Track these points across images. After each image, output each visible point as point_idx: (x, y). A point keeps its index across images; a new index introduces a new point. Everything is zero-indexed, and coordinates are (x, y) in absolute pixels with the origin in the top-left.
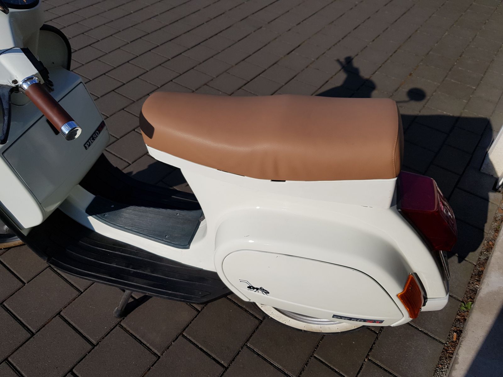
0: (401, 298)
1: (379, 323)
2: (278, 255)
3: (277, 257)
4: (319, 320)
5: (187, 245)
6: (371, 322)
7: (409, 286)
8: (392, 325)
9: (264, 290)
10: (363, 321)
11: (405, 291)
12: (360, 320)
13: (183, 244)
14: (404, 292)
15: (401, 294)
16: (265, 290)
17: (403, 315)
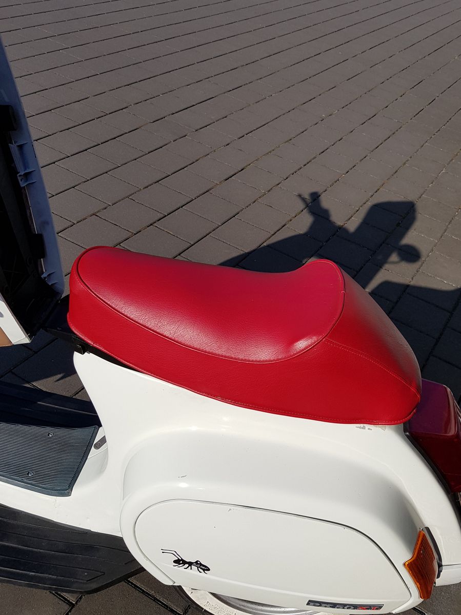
0: (410, 568)
1: (377, 609)
2: (232, 507)
3: (230, 510)
4: (283, 610)
5: (67, 490)
6: (364, 609)
7: (420, 549)
8: (394, 612)
9: (201, 564)
10: (353, 608)
11: (415, 556)
12: (348, 606)
13: (59, 488)
14: (413, 559)
15: (409, 562)
16: (204, 566)
17: (411, 594)
